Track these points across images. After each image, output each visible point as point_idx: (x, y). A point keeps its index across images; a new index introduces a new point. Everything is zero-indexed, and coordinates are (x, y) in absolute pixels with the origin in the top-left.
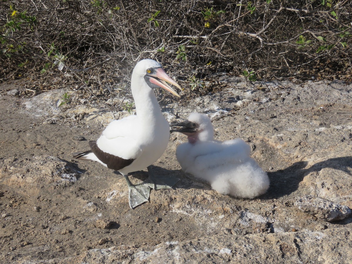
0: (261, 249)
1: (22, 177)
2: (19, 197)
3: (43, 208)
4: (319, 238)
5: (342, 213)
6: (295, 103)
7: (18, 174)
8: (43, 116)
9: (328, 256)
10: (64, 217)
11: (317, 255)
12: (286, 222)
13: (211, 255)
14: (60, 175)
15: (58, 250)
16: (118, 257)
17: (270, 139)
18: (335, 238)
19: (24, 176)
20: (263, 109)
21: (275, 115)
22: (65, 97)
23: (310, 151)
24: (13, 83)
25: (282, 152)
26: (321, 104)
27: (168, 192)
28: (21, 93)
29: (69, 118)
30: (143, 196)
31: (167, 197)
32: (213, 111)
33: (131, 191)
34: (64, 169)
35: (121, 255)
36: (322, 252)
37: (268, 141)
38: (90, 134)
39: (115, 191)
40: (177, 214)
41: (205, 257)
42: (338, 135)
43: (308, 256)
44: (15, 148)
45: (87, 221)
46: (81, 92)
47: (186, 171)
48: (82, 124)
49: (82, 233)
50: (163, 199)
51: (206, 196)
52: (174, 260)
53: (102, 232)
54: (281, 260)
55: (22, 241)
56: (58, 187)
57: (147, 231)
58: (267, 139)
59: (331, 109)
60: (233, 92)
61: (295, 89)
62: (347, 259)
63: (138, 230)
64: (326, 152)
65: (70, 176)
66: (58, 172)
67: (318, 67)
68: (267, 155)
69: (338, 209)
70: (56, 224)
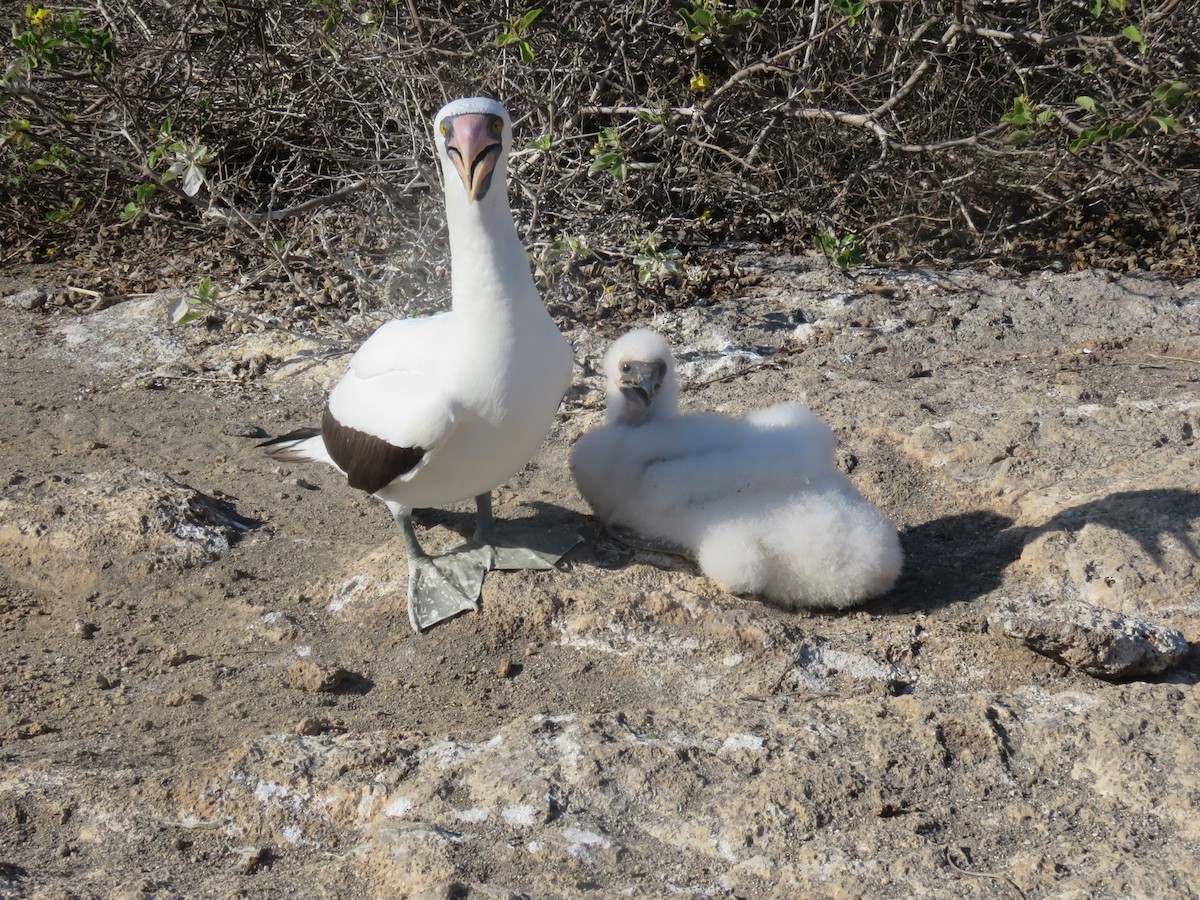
0: (870, 739)
1: (38, 533)
2: (24, 595)
3: (104, 628)
4: (1077, 710)
5: (1157, 648)
6: (997, 333)
7: (23, 522)
8: (121, 367)
9: (1109, 763)
10: (178, 654)
11: (1067, 759)
12: (961, 680)
13: (691, 754)
14: (170, 528)
15: (149, 751)
16: (361, 757)
17: (906, 438)
18: (1134, 709)
19: (44, 528)
20: (884, 349)
21: (926, 368)
22: (201, 292)
23: (1044, 475)
24: (27, 273)
25: (949, 477)
26: (1084, 339)
27: (547, 580)
28: (53, 299)
29: (212, 373)
30: (460, 589)
31: (543, 596)
32: (711, 355)
33: (419, 573)
34: (185, 511)
35: (373, 752)
36: (1086, 751)
37: (900, 443)
38: (282, 419)
39: (360, 579)
40: (578, 653)
41: (671, 758)
42: (1143, 429)
43: (1036, 764)
44: (20, 455)
45: (259, 668)
46: (257, 296)
47: (612, 520)
48: (255, 389)
49: (238, 702)
50: (530, 604)
51: (678, 596)
52: (559, 766)
53: (308, 703)
54: (941, 774)
55: (23, 722)
56: (162, 565)
57: (470, 703)
58: (897, 436)
59: (1121, 357)
60: (781, 300)
61: (997, 291)
62: (1177, 770)
63: (437, 699)
64: (1103, 478)
65: (206, 534)
66: (165, 518)
67: (1075, 234)
68: (895, 487)
69: (1143, 636)
70: (147, 677)
